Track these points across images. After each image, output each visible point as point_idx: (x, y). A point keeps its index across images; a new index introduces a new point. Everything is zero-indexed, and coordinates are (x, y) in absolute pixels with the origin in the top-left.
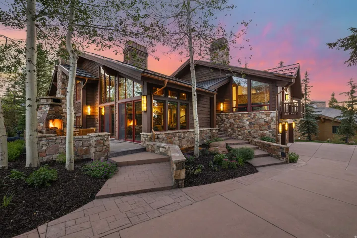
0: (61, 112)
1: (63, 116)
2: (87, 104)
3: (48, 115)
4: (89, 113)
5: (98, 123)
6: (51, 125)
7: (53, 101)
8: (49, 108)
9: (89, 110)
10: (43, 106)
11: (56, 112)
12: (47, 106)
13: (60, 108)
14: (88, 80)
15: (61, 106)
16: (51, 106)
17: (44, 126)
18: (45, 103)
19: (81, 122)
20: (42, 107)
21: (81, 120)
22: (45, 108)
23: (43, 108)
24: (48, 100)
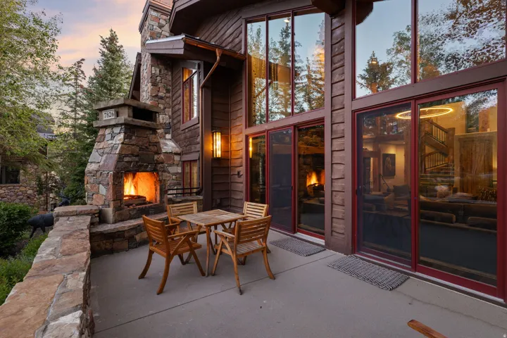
0: (154, 149)
1: (158, 163)
2: (214, 129)
3: (121, 157)
4: (219, 154)
5: (243, 179)
6: (129, 189)
7: (135, 116)
8: (122, 136)
9: (217, 145)
10: (108, 131)
11: (141, 149)
12: (117, 130)
13: (152, 138)
14: (222, 56)
15: (154, 131)
16: (129, 129)
17: (110, 196)
18: (113, 123)
19: (195, 176)
20: (104, 135)
21: (195, 170)
22: (113, 138)
23: (108, 137)
24: (120, 110)
